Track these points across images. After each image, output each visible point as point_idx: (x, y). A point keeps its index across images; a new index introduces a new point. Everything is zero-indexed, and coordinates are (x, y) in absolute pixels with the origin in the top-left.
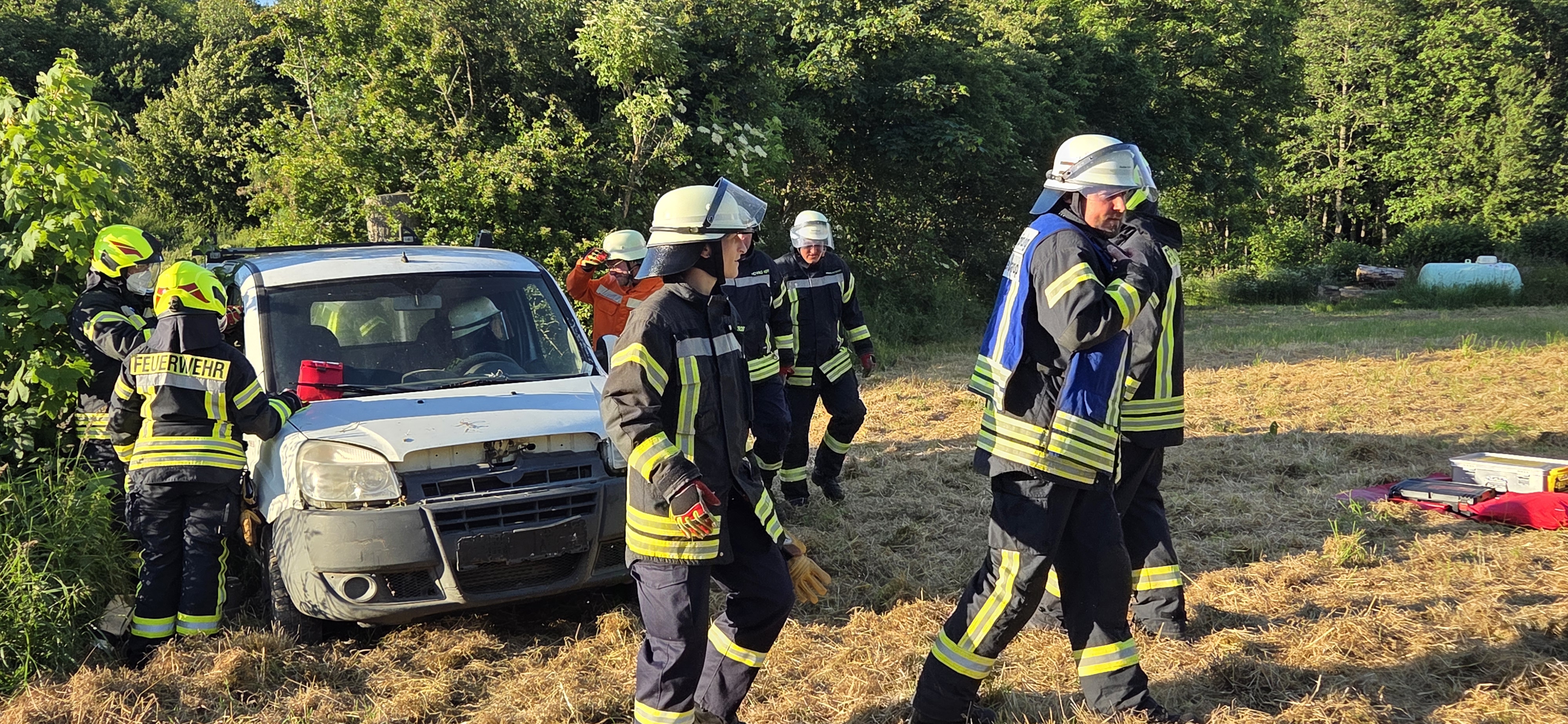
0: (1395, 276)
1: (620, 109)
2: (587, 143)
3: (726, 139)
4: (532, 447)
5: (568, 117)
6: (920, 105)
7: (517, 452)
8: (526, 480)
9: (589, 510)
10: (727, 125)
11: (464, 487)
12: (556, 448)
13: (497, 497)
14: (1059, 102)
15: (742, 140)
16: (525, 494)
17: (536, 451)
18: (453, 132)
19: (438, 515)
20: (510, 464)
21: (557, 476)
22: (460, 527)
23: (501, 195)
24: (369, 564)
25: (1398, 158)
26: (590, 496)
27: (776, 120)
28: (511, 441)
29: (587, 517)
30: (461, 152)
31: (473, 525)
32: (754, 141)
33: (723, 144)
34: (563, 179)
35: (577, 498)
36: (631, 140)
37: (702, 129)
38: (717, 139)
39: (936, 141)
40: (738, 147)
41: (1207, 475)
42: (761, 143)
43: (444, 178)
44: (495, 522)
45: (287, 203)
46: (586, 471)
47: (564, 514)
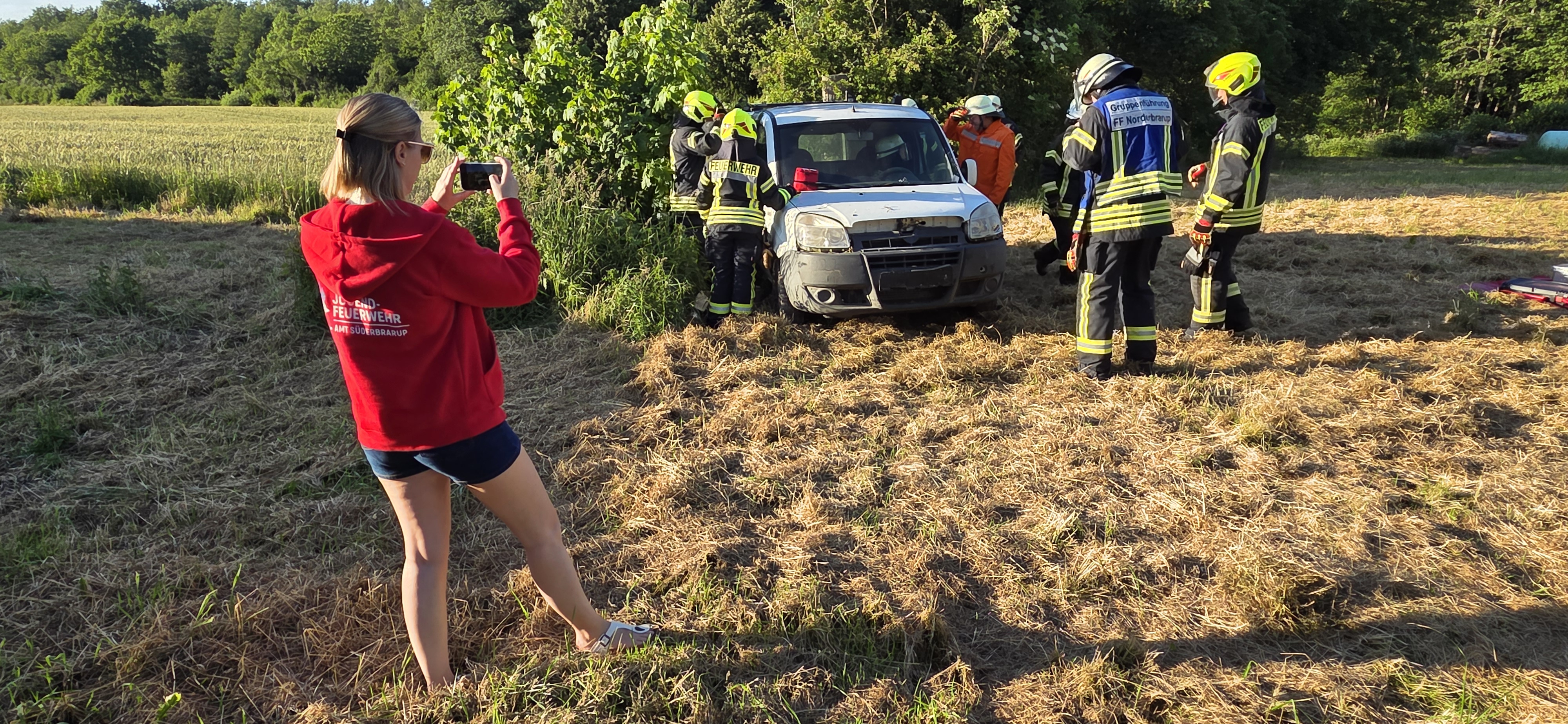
0: (1519, 140)
1: (976, 20)
2: (954, 42)
3: (1042, 39)
4: (924, 223)
5: (943, 26)
6: (1174, 14)
7: (915, 226)
8: (919, 243)
9: (954, 262)
10: (1043, 30)
11: (885, 244)
12: (937, 224)
13: (904, 251)
14: (1274, 12)
15: (1052, 39)
16: (919, 250)
17: (927, 225)
18: (874, 36)
19: (870, 259)
20: (911, 232)
21: (937, 241)
22: (882, 266)
23: (900, 74)
24: (831, 283)
25: (1537, 52)
26: (956, 254)
27: (1076, 26)
28: (912, 219)
29: (953, 266)
30: (878, 49)
31: (889, 266)
32: (1060, 40)
33: (1039, 42)
34: (937, 64)
35: (948, 254)
36: (981, 40)
37: (1027, 33)
38: (1036, 39)
39: (1183, 40)
40: (1049, 44)
41: (1360, 268)
42: (1064, 41)
43: (867, 65)
44: (901, 265)
45: (779, 80)
46: (955, 239)
47: (940, 263)
